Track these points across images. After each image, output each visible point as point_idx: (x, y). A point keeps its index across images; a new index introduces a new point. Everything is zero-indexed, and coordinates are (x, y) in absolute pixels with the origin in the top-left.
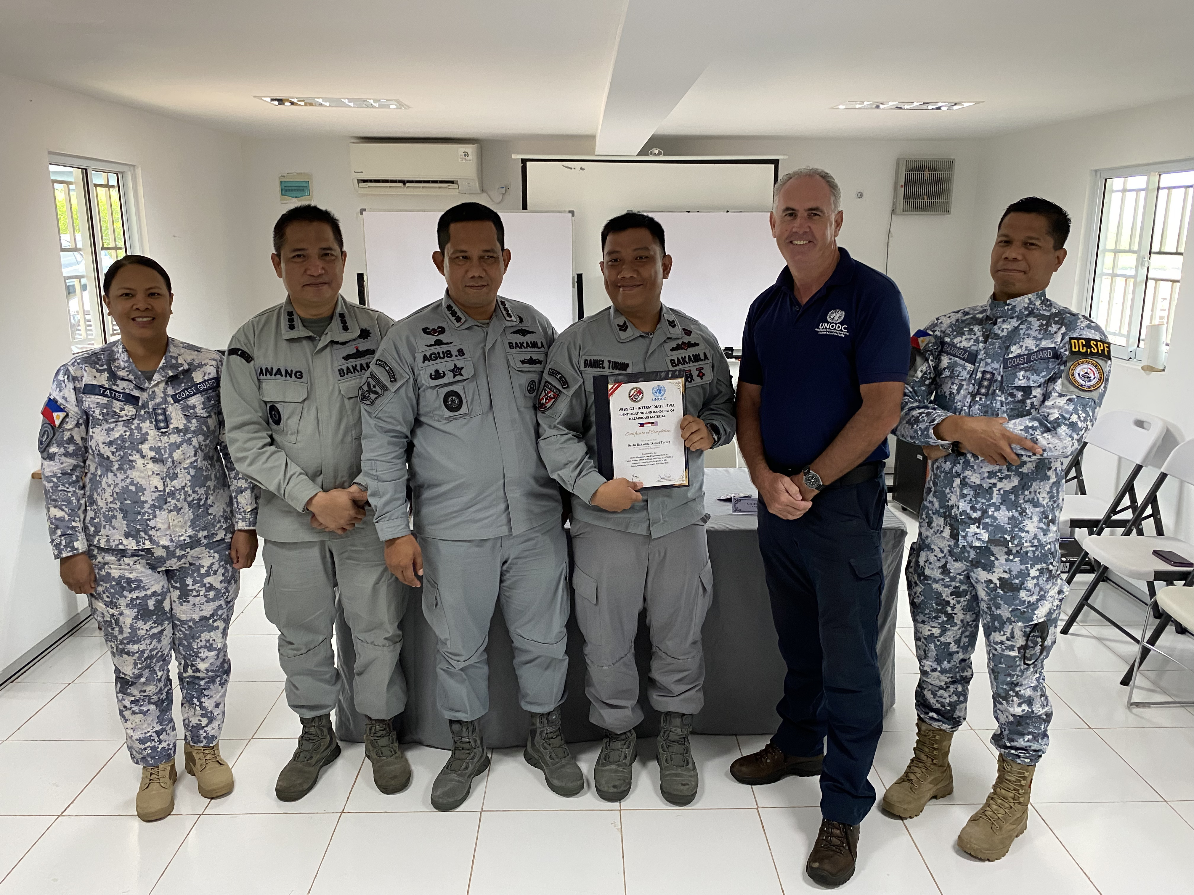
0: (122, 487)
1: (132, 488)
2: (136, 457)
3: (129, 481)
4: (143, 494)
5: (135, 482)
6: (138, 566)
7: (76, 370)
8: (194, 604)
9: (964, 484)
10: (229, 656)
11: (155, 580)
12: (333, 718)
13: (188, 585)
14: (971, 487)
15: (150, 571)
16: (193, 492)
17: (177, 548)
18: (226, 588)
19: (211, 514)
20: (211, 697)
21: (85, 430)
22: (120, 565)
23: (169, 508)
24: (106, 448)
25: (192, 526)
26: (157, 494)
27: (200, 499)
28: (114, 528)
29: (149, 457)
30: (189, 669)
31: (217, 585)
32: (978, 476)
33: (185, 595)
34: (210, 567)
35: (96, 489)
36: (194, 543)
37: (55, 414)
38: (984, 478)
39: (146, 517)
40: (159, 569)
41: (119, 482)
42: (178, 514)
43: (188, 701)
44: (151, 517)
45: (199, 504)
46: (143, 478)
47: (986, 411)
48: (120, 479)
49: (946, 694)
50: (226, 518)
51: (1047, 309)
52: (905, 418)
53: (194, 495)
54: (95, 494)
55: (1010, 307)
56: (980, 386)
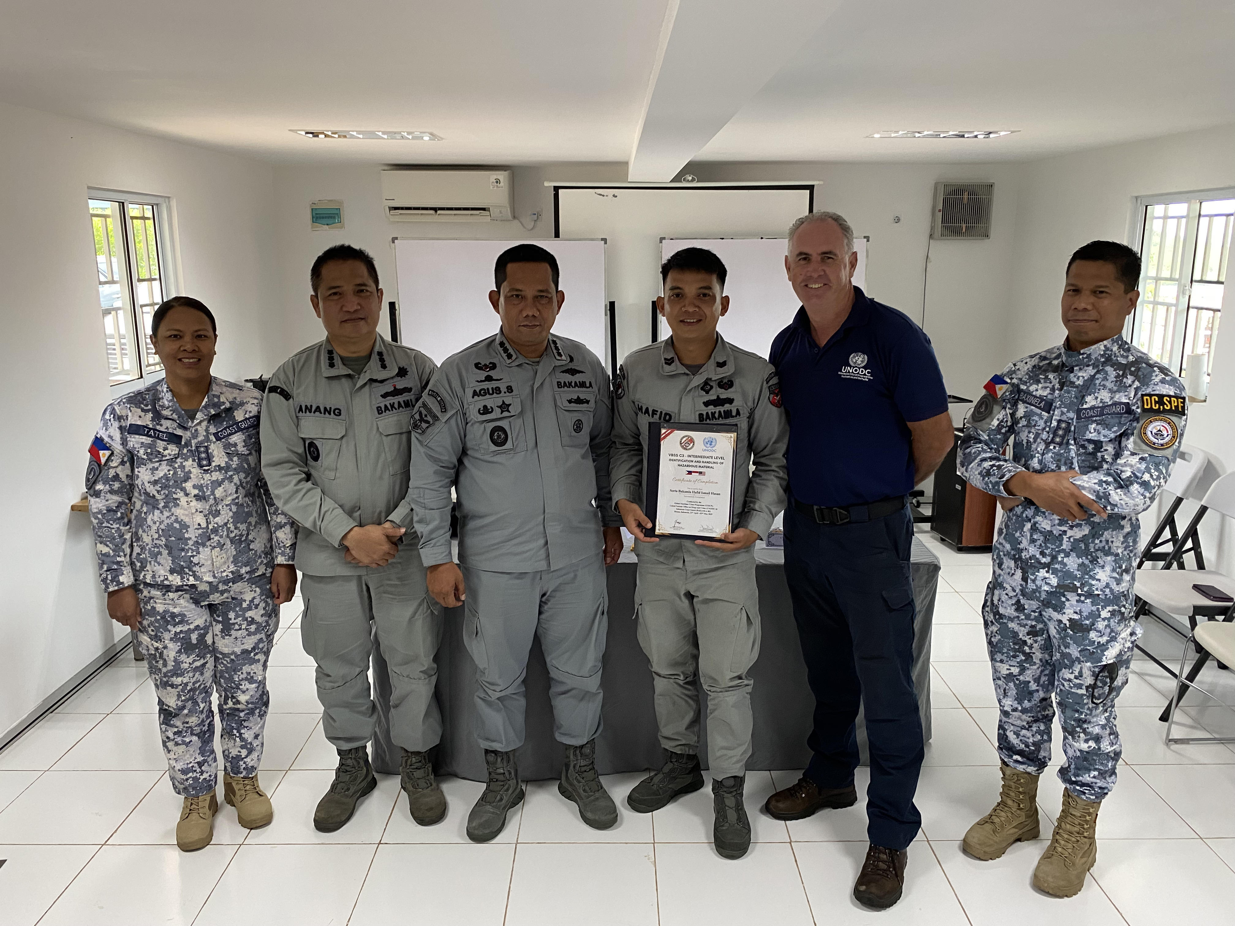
0: (168, 524)
1: (177, 525)
2: (180, 495)
3: (173, 518)
4: (187, 531)
5: (179, 520)
6: (182, 601)
7: (121, 409)
8: (236, 638)
9: (1034, 529)
10: (268, 688)
11: (198, 614)
12: (369, 750)
13: (231, 619)
14: (1041, 532)
15: (193, 606)
16: (236, 529)
17: (220, 582)
18: (267, 622)
19: (252, 550)
20: (251, 728)
21: (130, 468)
22: (165, 600)
23: (213, 545)
25: (235, 562)
26: (200, 531)
27: (241, 535)
28: (159, 564)
29: (193, 495)
30: (230, 701)
31: (258, 619)
32: (1049, 522)
33: (227, 629)
34: (252, 601)
35: (141, 526)
36: (237, 578)
37: (101, 452)
38: (1054, 525)
39: (190, 554)
40: (203, 604)
41: (165, 519)
42: (221, 550)
43: (228, 733)
44: (195, 553)
45: (240, 539)
46: (187, 515)
47: (1058, 459)
48: (165, 516)
49: (1029, 734)
50: (266, 554)
51: (1125, 354)
52: (976, 470)
53: (236, 531)
54: (140, 530)
55: (1085, 356)
56: (1055, 434)
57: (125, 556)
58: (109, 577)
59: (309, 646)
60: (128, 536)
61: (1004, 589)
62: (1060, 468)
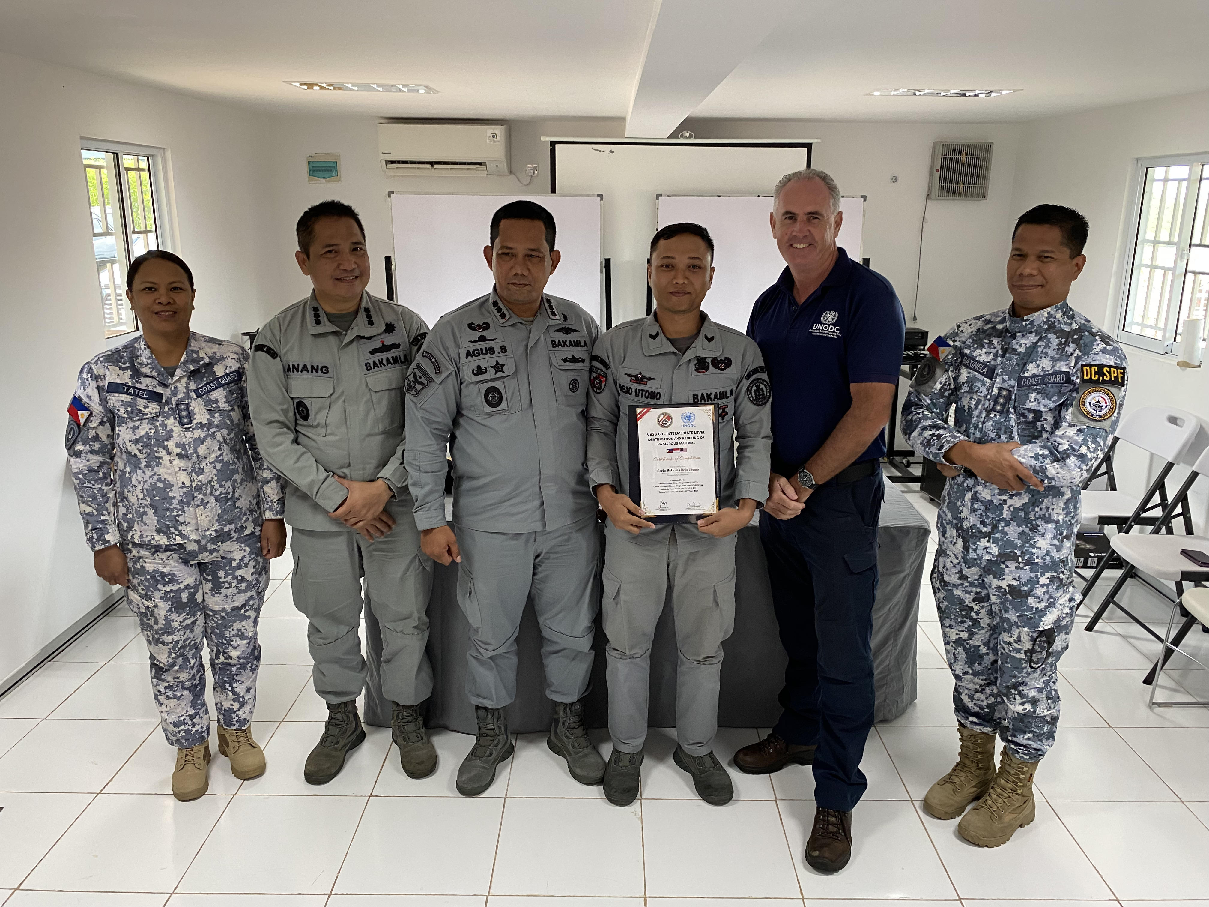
0: (151, 483)
1: (160, 485)
2: (162, 453)
3: (156, 477)
4: (171, 490)
5: (163, 479)
6: (171, 561)
7: (98, 368)
8: (226, 596)
9: (975, 498)
10: (260, 643)
11: (188, 574)
13: (221, 578)
14: (981, 502)
15: (183, 566)
16: (220, 486)
17: (208, 541)
18: (257, 580)
19: (238, 507)
20: (243, 682)
21: (110, 427)
22: (154, 559)
23: (196, 503)
24: (133, 446)
26: (185, 489)
27: (227, 493)
28: (146, 524)
29: (175, 453)
30: (221, 656)
31: (248, 577)
32: (989, 492)
33: (217, 587)
34: (242, 560)
35: (126, 485)
36: (222, 537)
37: (80, 413)
38: (995, 495)
39: (175, 513)
40: (192, 563)
41: (148, 479)
42: (205, 508)
43: (219, 686)
44: (180, 513)
45: (226, 497)
46: (170, 474)
47: (999, 428)
48: (148, 476)
49: (982, 697)
50: (251, 511)
51: (1069, 321)
52: (919, 439)
53: (220, 489)
54: (126, 491)
55: (1028, 322)
56: (996, 402)
57: (109, 514)
58: (95, 536)
59: (300, 603)
60: (111, 495)
61: (948, 557)
62: (999, 437)
